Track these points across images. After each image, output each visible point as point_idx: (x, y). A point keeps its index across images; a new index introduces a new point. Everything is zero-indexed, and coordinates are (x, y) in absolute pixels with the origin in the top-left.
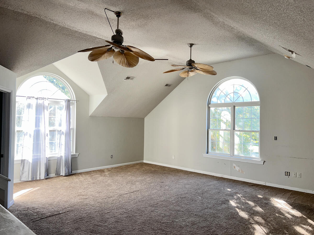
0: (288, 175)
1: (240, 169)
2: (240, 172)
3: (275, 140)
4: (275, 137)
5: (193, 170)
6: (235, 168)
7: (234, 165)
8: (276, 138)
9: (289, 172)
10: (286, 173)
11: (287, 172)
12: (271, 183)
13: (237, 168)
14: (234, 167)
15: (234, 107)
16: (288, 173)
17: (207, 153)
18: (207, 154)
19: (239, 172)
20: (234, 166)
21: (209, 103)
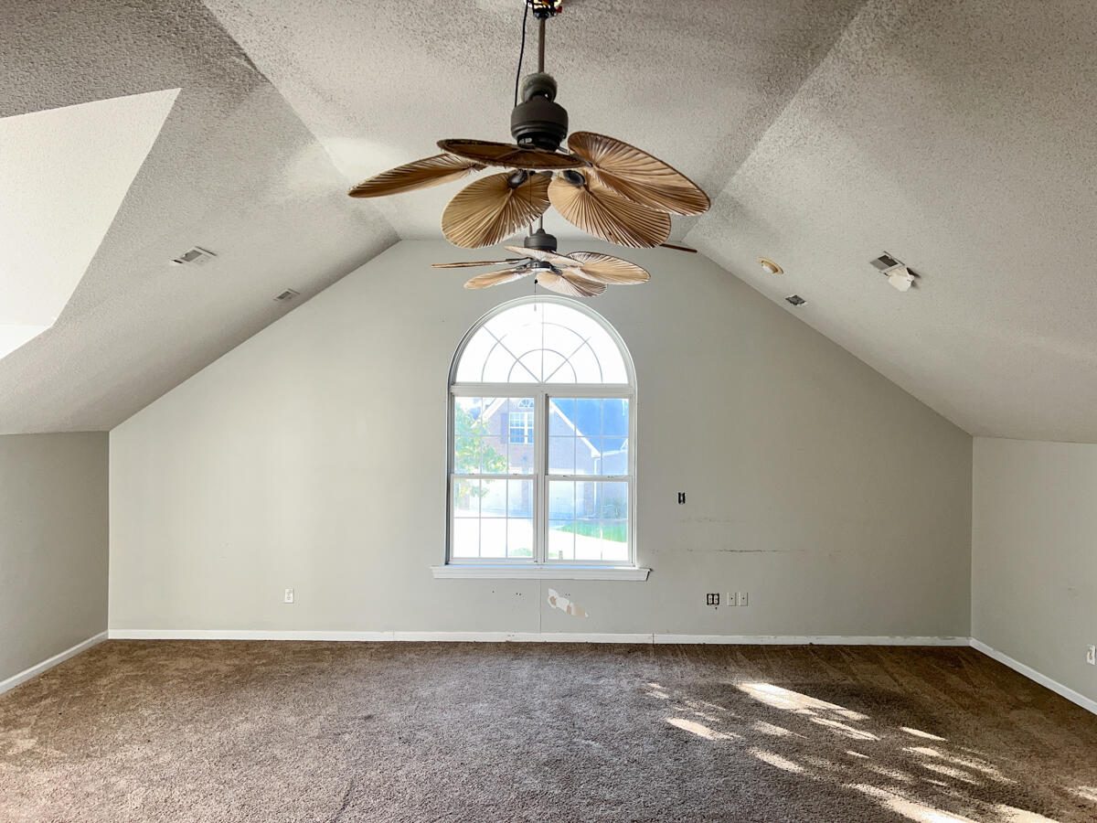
0: (716, 602)
1: (572, 605)
2: (573, 613)
3: (680, 502)
4: (679, 494)
5: (385, 633)
6: (555, 604)
7: (552, 593)
8: (682, 498)
9: (718, 595)
10: (710, 597)
11: (713, 595)
12: (668, 632)
13: (563, 603)
14: (553, 600)
15: (547, 397)
16: (716, 597)
17: (447, 564)
18: (447, 567)
19: (570, 613)
20: (551, 595)
21: (452, 382)
